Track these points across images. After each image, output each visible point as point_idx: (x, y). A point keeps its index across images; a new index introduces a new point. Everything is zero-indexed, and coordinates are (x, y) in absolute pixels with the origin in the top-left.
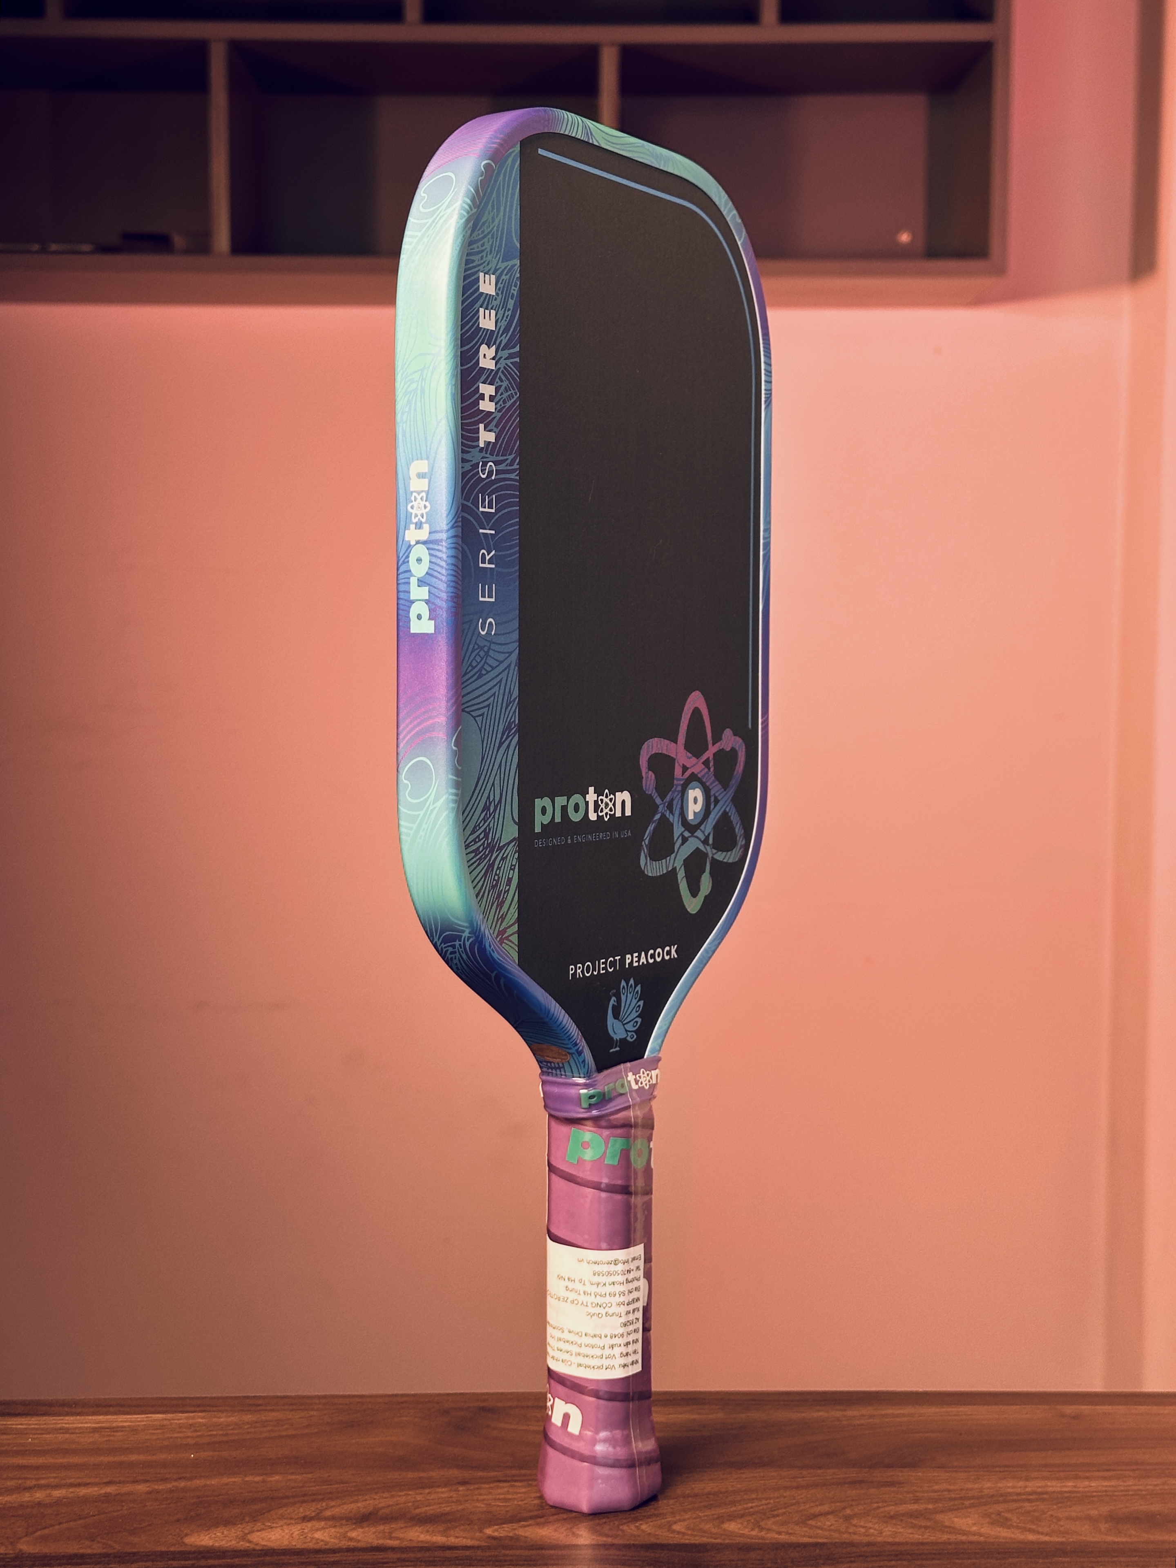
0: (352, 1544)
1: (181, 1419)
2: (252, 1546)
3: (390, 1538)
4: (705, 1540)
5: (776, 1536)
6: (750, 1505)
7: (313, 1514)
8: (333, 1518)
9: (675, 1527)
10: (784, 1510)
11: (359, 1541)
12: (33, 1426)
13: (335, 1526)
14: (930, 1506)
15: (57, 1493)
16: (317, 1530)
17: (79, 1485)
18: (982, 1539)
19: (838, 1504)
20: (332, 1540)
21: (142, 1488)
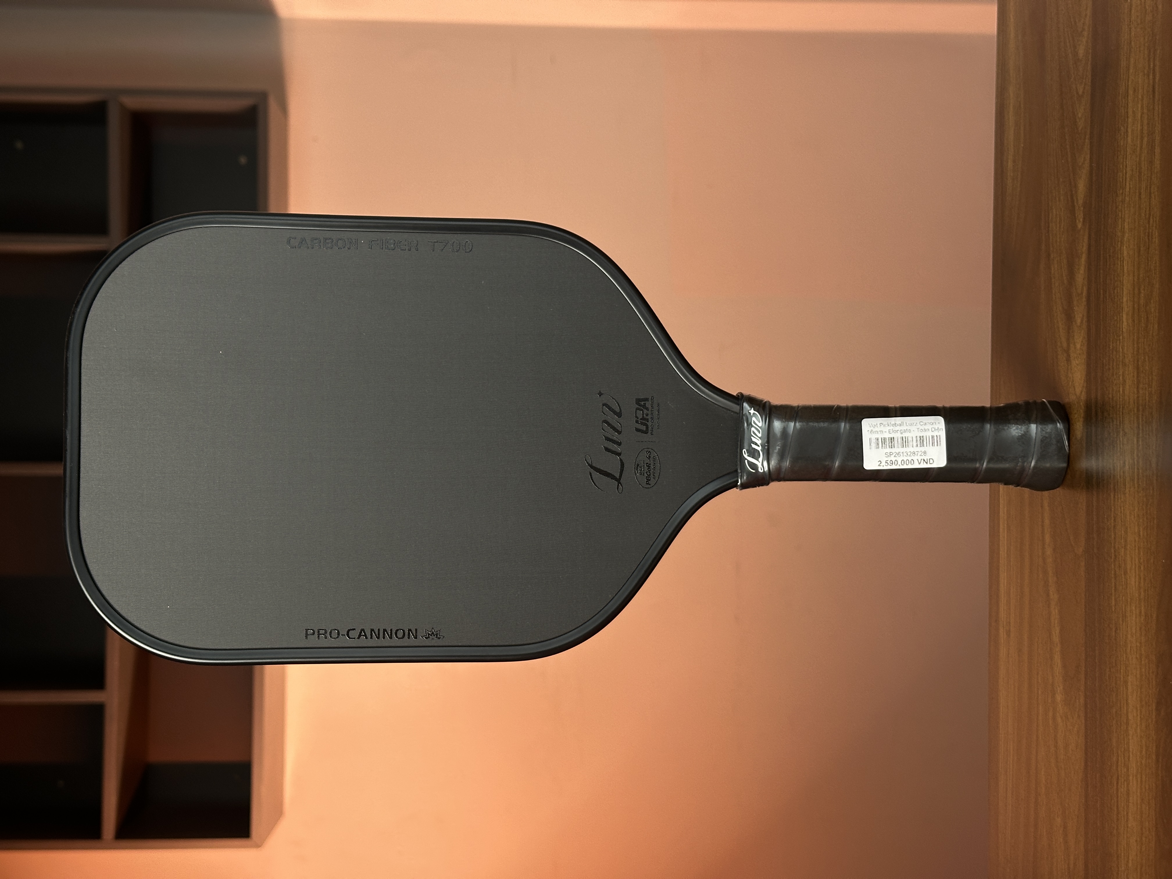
0: (1085, 319)
2: (1084, 390)
3: (1082, 293)
4: (1089, 67)
5: (1088, 17)
6: (1068, 44)
7: (1065, 355)
8: (1068, 340)
9: (1080, 93)
11: (1083, 316)
13: (1074, 336)
16: (1075, 348)
17: (1043, 526)
20: (1082, 335)
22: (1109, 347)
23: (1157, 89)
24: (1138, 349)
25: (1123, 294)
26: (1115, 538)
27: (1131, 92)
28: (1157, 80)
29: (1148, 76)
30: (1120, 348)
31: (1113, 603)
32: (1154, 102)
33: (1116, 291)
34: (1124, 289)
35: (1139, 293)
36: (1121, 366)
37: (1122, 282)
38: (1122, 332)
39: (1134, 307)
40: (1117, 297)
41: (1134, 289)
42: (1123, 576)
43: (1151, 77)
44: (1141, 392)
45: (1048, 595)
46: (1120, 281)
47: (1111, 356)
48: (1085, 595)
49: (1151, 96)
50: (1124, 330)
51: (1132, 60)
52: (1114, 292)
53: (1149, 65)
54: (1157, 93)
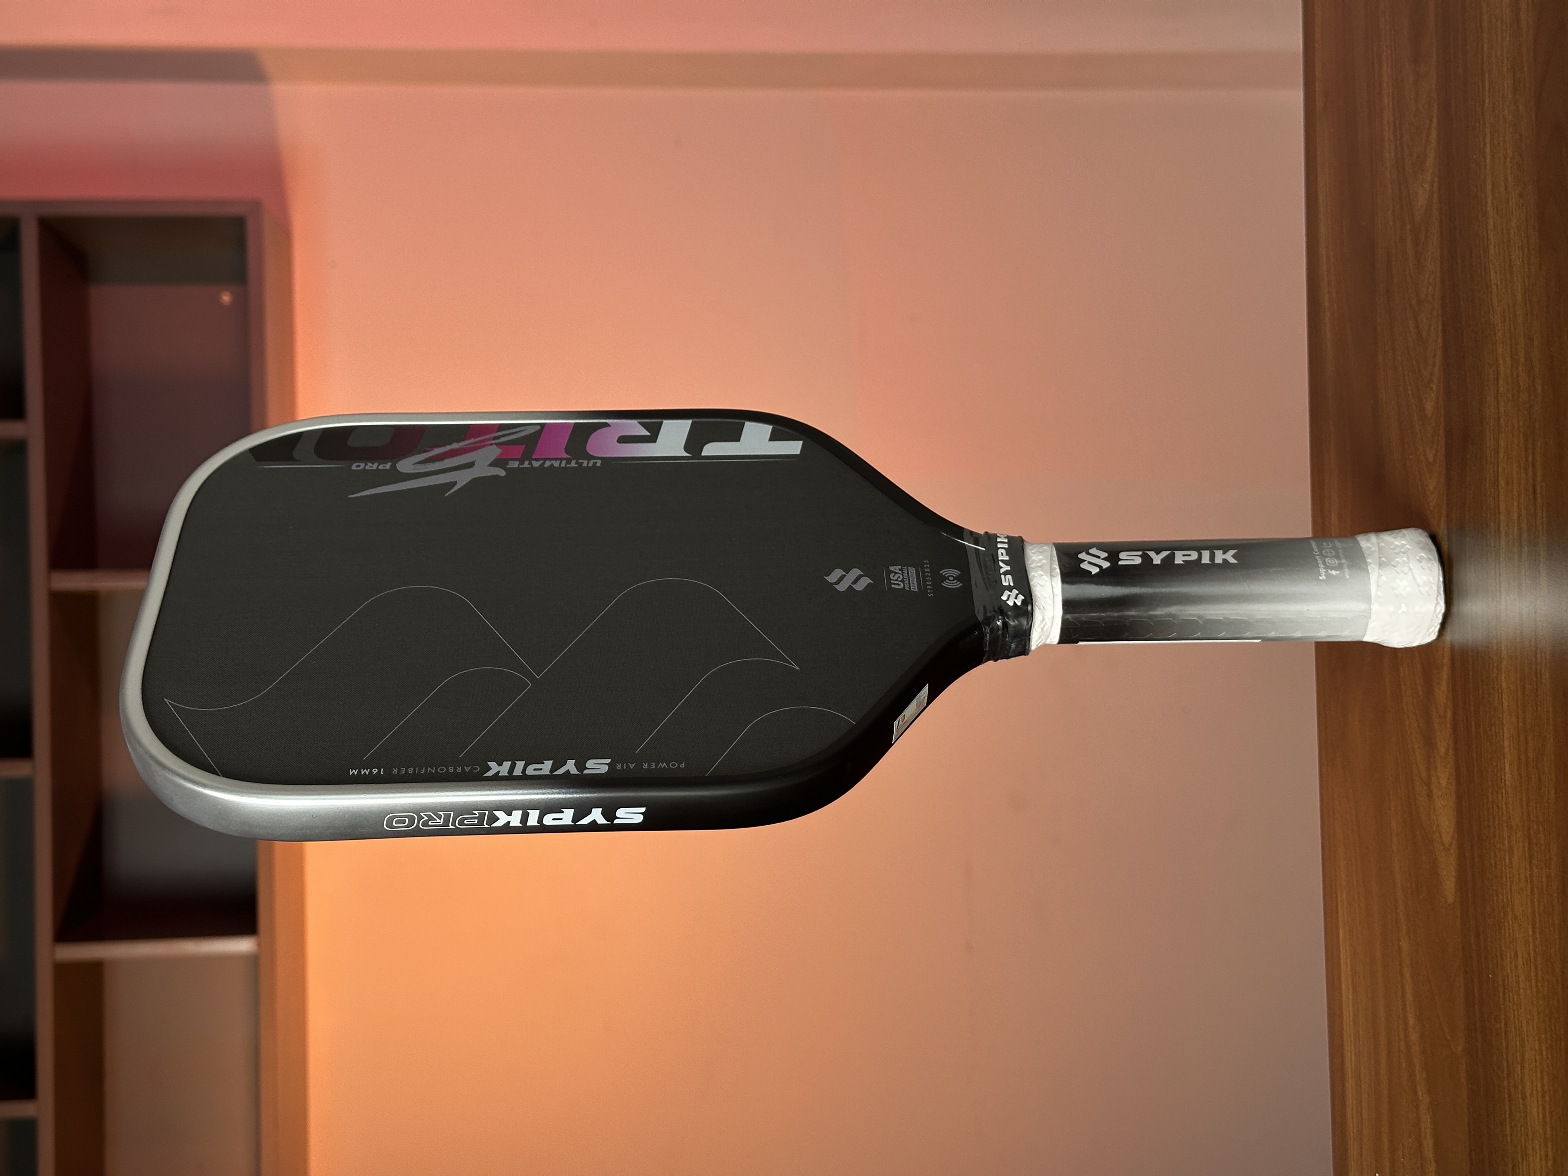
0: (1451, 751)
1: (1343, 913)
2: (1455, 842)
3: (1445, 717)
4: (1442, 432)
5: (1437, 367)
6: (1410, 392)
7: (1425, 788)
8: (1428, 770)
9: (1431, 459)
10: (1414, 361)
11: (1448, 745)
12: (1353, 1047)
13: (1436, 767)
14: (1408, 227)
15: (1412, 1021)
16: (1439, 783)
17: (1404, 1001)
18: (1436, 179)
19: (1408, 311)
20: (1448, 769)
21: (1405, 945)
22: (1488, 799)
23: (1539, 491)
24: (1529, 815)
25: (1504, 736)
26: (1507, 1048)
27: (1502, 483)
28: (1539, 479)
29: (1526, 470)
30: (1504, 804)
31: (1508, 1132)
32: (1535, 505)
33: (1493, 728)
34: (1505, 731)
35: (1527, 743)
36: (1505, 828)
37: (1501, 719)
38: (1505, 784)
39: (1520, 759)
40: (1496, 737)
41: (1519, 735)
42: (1521, 1101)
43: (1530, 473)
44: (1535, 871)
45: (1416, 1093)
46: (1499, 718)
47: (1491, 810)
48: (1468, 1109)
49: (1531, 497)
50: (1507, 782)
51: (1502, 443)
52: (1491, 730)
53: (1527, 458)
54: (1539, 496)
